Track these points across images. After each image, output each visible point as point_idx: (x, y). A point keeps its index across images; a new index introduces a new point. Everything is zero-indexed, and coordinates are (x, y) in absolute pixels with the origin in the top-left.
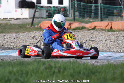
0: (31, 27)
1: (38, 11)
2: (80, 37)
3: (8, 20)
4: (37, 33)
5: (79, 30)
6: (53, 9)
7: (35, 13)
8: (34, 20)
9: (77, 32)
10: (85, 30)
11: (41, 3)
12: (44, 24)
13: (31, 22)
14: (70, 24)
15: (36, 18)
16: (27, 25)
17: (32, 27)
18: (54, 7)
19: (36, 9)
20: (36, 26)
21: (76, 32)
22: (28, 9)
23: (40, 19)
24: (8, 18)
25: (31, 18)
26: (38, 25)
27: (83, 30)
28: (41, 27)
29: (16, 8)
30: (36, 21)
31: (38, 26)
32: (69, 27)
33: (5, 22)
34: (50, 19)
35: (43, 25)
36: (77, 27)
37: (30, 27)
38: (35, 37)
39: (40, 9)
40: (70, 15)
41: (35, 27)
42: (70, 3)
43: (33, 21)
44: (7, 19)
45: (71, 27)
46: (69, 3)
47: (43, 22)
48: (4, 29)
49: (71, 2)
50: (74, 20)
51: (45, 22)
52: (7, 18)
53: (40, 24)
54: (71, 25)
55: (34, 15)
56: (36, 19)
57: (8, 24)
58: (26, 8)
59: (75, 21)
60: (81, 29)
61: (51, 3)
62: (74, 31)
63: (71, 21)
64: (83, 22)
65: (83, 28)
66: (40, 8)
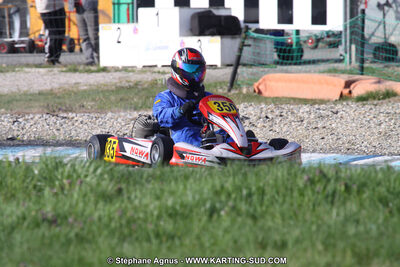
0: (229, 90)
1: (249, 46)
2: (382, 117)
3: (159, 72)
4: (251, 108)
5: (375, 102)
6: (294, 36)
7: (241, 50)
8: (239, 70)
9: (373, 107)
10: (396, 101)
11: (257, 22)
12: (268, 83)
13: (228, 78)
14: (348, 84)
15: (244, 65)
16: (215, 87)
17: (233, 92)
18: (298, 32)
19: (245, 38)
20: (244, 91)
21: (368, 107)
22: (217, 39)
23: (254, 70)
24: (159, 66)
25: (228, 65)
26: (249, 85)
27: (387, 100)
28: (260, 92)
29: (181, 35)
30: (245, 75)
31: (251, 90)
32: (346, 91)
33: (148, 77)
34: (285, 68)
35: (265, 85)
36: (371, 93)
37: (226, 91)
38: (247, 118)
39: (255, 39)
40: (348, 56)
41: (241, 93)
42: (348, 21)
43: (235, 73)
44: (156, 69)
45: (350, 92)
46: (345, 20)
47: (265, 77)
48: (148, 98)
49: (352, 16)
50: (362, 70)
51: (271, 76)
52: (156, 66)
53: (256, 84)
54: (352, 86)
55: (239, 57)
56: (244, 69)
57: (159, 82)
58: (213, 34)
59: (362, 74)
60: (384, 98)
61: (290, 21)
62: (361, 103)
63: (351, 72)
64: (389, 78)
65: (389, 95)
66: (256, 35)
